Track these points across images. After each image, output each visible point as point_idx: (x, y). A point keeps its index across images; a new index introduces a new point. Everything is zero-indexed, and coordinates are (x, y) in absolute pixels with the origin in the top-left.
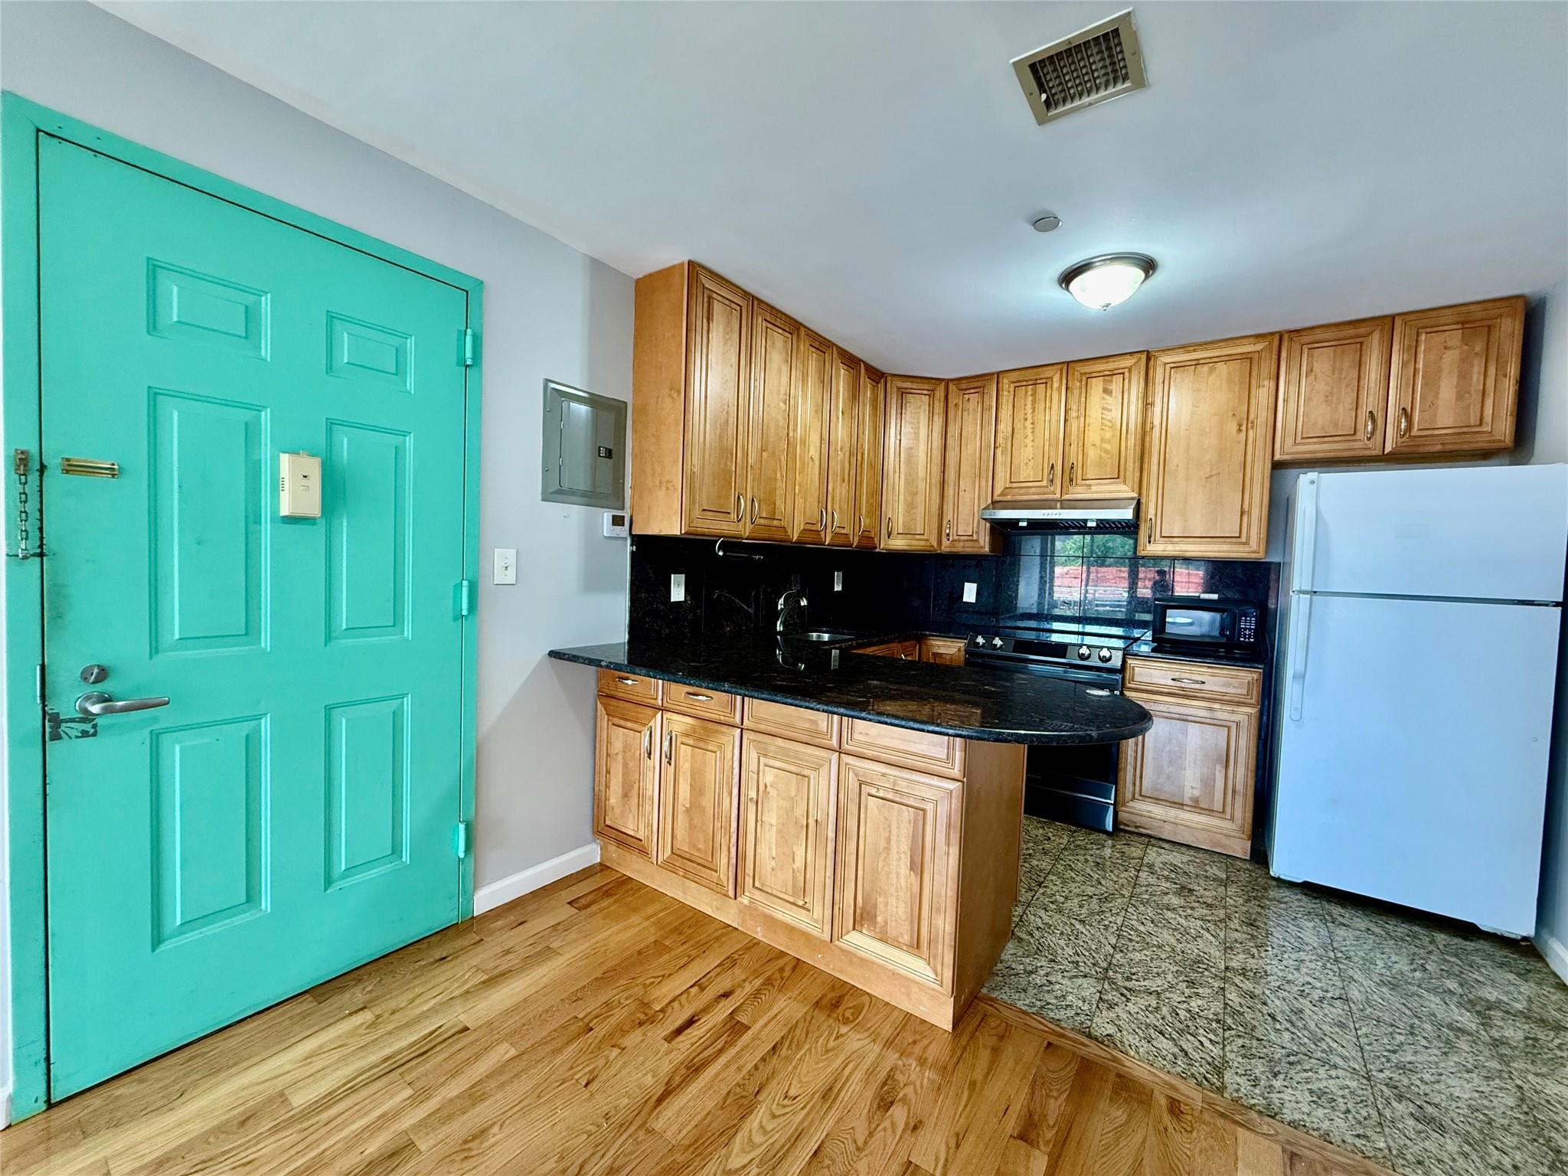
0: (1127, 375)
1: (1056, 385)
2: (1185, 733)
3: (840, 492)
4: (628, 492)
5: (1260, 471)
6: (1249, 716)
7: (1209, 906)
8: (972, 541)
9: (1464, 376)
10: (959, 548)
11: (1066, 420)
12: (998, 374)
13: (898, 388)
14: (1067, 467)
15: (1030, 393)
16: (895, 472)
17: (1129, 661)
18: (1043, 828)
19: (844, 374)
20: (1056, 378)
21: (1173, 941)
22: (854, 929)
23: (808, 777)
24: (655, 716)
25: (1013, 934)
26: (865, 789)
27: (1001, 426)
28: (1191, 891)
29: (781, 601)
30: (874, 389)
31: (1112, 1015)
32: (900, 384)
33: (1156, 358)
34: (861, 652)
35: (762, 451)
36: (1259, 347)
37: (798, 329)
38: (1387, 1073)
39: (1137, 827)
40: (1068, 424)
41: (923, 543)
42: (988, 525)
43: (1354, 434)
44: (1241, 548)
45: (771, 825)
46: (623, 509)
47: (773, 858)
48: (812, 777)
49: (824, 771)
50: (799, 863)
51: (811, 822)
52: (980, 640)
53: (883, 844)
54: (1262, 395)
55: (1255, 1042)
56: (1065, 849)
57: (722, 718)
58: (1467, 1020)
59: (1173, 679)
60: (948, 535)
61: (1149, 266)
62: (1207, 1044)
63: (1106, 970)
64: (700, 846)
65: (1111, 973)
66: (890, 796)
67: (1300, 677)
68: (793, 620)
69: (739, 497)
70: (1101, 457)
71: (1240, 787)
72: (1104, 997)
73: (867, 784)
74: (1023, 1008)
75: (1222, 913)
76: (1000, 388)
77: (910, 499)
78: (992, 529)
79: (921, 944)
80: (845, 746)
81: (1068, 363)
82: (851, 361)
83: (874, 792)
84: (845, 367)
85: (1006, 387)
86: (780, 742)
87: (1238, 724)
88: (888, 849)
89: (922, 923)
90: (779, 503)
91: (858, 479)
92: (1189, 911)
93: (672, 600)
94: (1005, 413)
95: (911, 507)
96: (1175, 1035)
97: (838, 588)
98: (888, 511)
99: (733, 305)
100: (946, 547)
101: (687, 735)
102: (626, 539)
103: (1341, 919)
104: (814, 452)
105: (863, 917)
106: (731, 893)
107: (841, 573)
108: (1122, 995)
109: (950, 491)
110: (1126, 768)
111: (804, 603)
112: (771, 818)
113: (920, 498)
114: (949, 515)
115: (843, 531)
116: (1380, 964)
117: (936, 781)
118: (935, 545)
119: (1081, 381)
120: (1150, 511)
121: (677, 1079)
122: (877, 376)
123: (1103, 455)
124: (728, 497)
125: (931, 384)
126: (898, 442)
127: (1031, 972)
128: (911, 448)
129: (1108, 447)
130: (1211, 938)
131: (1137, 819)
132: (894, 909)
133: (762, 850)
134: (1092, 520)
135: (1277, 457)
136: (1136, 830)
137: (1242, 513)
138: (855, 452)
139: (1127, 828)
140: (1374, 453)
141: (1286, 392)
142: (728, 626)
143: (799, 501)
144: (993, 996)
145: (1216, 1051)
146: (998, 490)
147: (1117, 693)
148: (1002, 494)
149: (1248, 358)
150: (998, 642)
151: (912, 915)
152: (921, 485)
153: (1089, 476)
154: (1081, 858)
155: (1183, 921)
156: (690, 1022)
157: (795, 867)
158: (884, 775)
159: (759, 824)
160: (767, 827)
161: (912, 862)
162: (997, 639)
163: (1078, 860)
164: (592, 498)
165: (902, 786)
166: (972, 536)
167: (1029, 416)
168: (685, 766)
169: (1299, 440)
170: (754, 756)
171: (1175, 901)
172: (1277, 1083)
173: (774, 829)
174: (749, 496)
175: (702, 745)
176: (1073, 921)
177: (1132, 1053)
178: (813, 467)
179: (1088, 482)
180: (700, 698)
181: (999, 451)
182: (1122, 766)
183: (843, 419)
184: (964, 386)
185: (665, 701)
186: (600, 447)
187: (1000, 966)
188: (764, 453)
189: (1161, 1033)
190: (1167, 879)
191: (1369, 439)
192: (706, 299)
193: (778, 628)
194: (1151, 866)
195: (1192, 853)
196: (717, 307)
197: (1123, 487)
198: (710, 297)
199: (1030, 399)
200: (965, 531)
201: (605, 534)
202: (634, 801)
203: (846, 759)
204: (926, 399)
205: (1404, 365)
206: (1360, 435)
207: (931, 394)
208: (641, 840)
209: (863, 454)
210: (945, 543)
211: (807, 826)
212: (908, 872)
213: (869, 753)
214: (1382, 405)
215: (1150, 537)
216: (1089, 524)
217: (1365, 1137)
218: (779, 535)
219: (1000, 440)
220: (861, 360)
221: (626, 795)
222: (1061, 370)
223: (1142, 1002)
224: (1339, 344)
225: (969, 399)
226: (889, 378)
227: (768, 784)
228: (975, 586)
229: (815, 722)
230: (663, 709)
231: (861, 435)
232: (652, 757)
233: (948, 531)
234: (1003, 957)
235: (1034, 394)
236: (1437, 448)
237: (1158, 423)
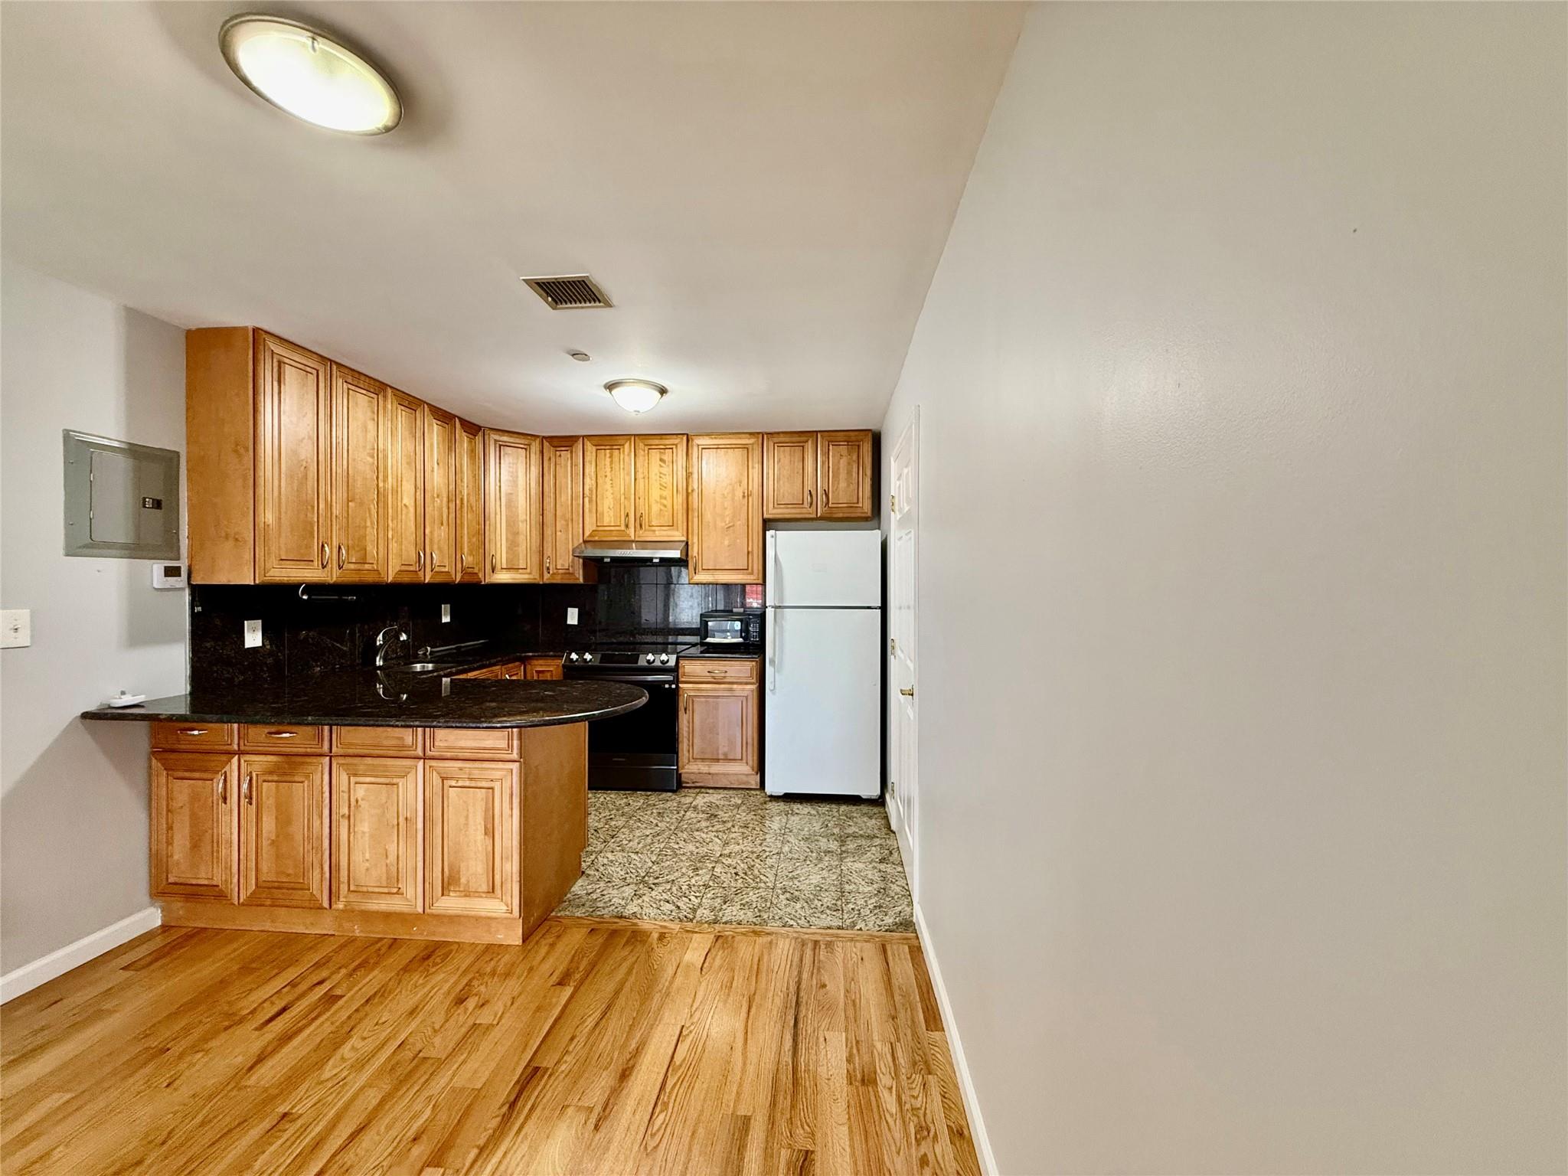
0: (675, 450)
1: (627, 452)
3: (440, 534)
4: (184, 543)
5: (757, 525)
6: (752, 691)
7: (724, 822)
8: (569, 573)
9: (849, 473)
10: (558, 580)
11: (635, 479)
12: (583, 437)
13: (496, 441)
14: (638, 516)
15: (608, 455)
16: (496, 514)
17: (681, 662)
18: (627, 798)
19: (438, 429)
20: (627, 446)
21: (694, 849)
22: (443, 895)
23: (397, 784)
24: (230, 761)
25: (583, 873)
26: (447, 783)
27: (587, 480)
28: (716, 816)
29: (380, 637)
30: (470, 441)
31: (640, 901)
32: (497, 437)
33: (692, 440)
34: (461, 677)
35: (348, 501)
36: (752, 441)
37: (385, 391)
38: (784, 883)
39: (693, 783)
40: (637, 481)
41: (526, 576)
42: (581, 560)
43: (803, 504)
44: (749, 577)
45: (364, 833)
46: (178, 559)
47: (367, 860)
48: (400, 784)
49: (411, 777)
50: (392, 858)
51: (402, 820)
52: (574, 656)
53: (462, 820)
54: (756, 474)
55: (721, 890)
56: (639, 809)
57: (309, 750)
58: (834, 846)
59: (709, 672)
60: (548, 569)
61: (663, 391)
62: (693, 898)
63: (644, 877)
64: (290, 871)
65: (646, 878)
66: (467, 783)
67: (772, 662)
68: (397, 653)
69: (323, 546)
70: (661, 510)
71: (750, 741)
72: (637, 893)
73: (447, 778)
74: (579, 915)
75: (729, 825)
76: (585, 450)
77: (510, 537)
78: (585, 565)
79: (496, 887)
80: (428, 753)
81: (635, 436)
82: (445, 417)
83: (453, 783)
84: (439, 423)
85: (589, 448)
86: (369, 761)
87: (747, 697)
88: (467, 824)
89: (496, 872)
90: (371, 549)
91: (458, 522)
92: (710, 828)
93: (247, 646)
94: (590, 469)
95: (512, 545)
96: (675, 900)
97: (446, 619)
98: (491, 549)
99: (308, 369)
100: (547, 578)
101: (271, 773)
102: (183, 589)
103: (797, 811)
104: (408, 500)
105: (449, 883)
106: (326, 904)
107: (449, 606)
108: (650, 888)
109: (548, 532)
110: (683, 742)
111: (404, 637)
112: (364, 827)
113: (521, 538)
114: (548, 551)
115: (443, 569)
116: (806, 829)
117: (500, 765)
118: (537, 577)
119: (644, 451)
120: (694, 551)
121: (270, 1049)
122: (473, 429)
123: (662, 508)
124: (309, 547)
125: (527, 438)
126: (498, 488)
127: (591, 893)
128: (511, 494)
129: (665, 502)
130: (718, 841)
131: (692, 777)
132: (474, 870)
133: (356, 857)
134: (656, 558)
135: (765, 516)
136: (693, 785)
137: (748, 553)
138: (454, 497)
139: (688, 785)
140: (811, 516)
141: (768, 474)
142: (317, 666)
143: (393, 546)
144: (559, 915)
145: (696, 901)
146: (587, 533)
147: (674, 686)
148: (590, 535)
149: (745, 447)
150: (588, 656)
151: (487, 869)
152: (523, 527)
153: (653, 524)
154: (649, 812)
155: (704, 836)
156: (284, 1010)
157: (388, 861)
158: (461, 769)
159: (352, 835)
160: (359, 836)
161: (486, 828)
162: (587, 654)
163: (646, 814)
164: (136, 550)
165: (476, 774)
166: (568, 569)
167: (608, 474)
168: (269, 802)
169: (776, 506)
170: (344, 777)
171: (704, 824)
172: (724, 907)
173: (367, 835)
174: (335, 544)
175: (288, 778)
176: (630, 854)
177: (645, 918)
178: (407, 513)
179: (653, 528)
180: (284, 735)
181: (586, 500)
182: (680, 739)
183: (438, 469)
184: (555, 444)
185: (242, 743)
186: (144, 499)
187: (569, 895)
188: (350, 503)
189: (668, 902)
190: (703, 812)
191: (810, 507)
192: (275, 364)
193: (378, 663)
194: (695, 808)
195: (726, 792)
196: (289, 372)
197: (676, 533)
198: (280, 363)
199: (608, 460)
200: (563, 565)
201: (156, 586)
202: (206, 848)
203: (429, 763)
204: (522, 452)
205: (823, 463)
206: (806, 505)
207: (527, 448)
208: (218, 886)
209: (462, 500)
210: (546, 576)
211: (398, 824)
212: (483, 837)
213: (448, 755)
214: (815, 487)
215: (695, 570)
216: (655, 561)
217: (760, 916)
218: (370, 578)
219: (587, 492)
220: (455, 416)
221: (195, 846)
222: (630, 440)
223: (660, 889)
224: (793, 445)
225: (560, 456)
226: (487, 432)
227: (359, 799)
228: (576, 610)
229: (401, 739)
230: (240, 753)
231: (458, 481)
232: (228, 801)
233: (548, 565)
234: (573, 889)
235: (611, 457)
236: (841, 515)
237: (696, 487)
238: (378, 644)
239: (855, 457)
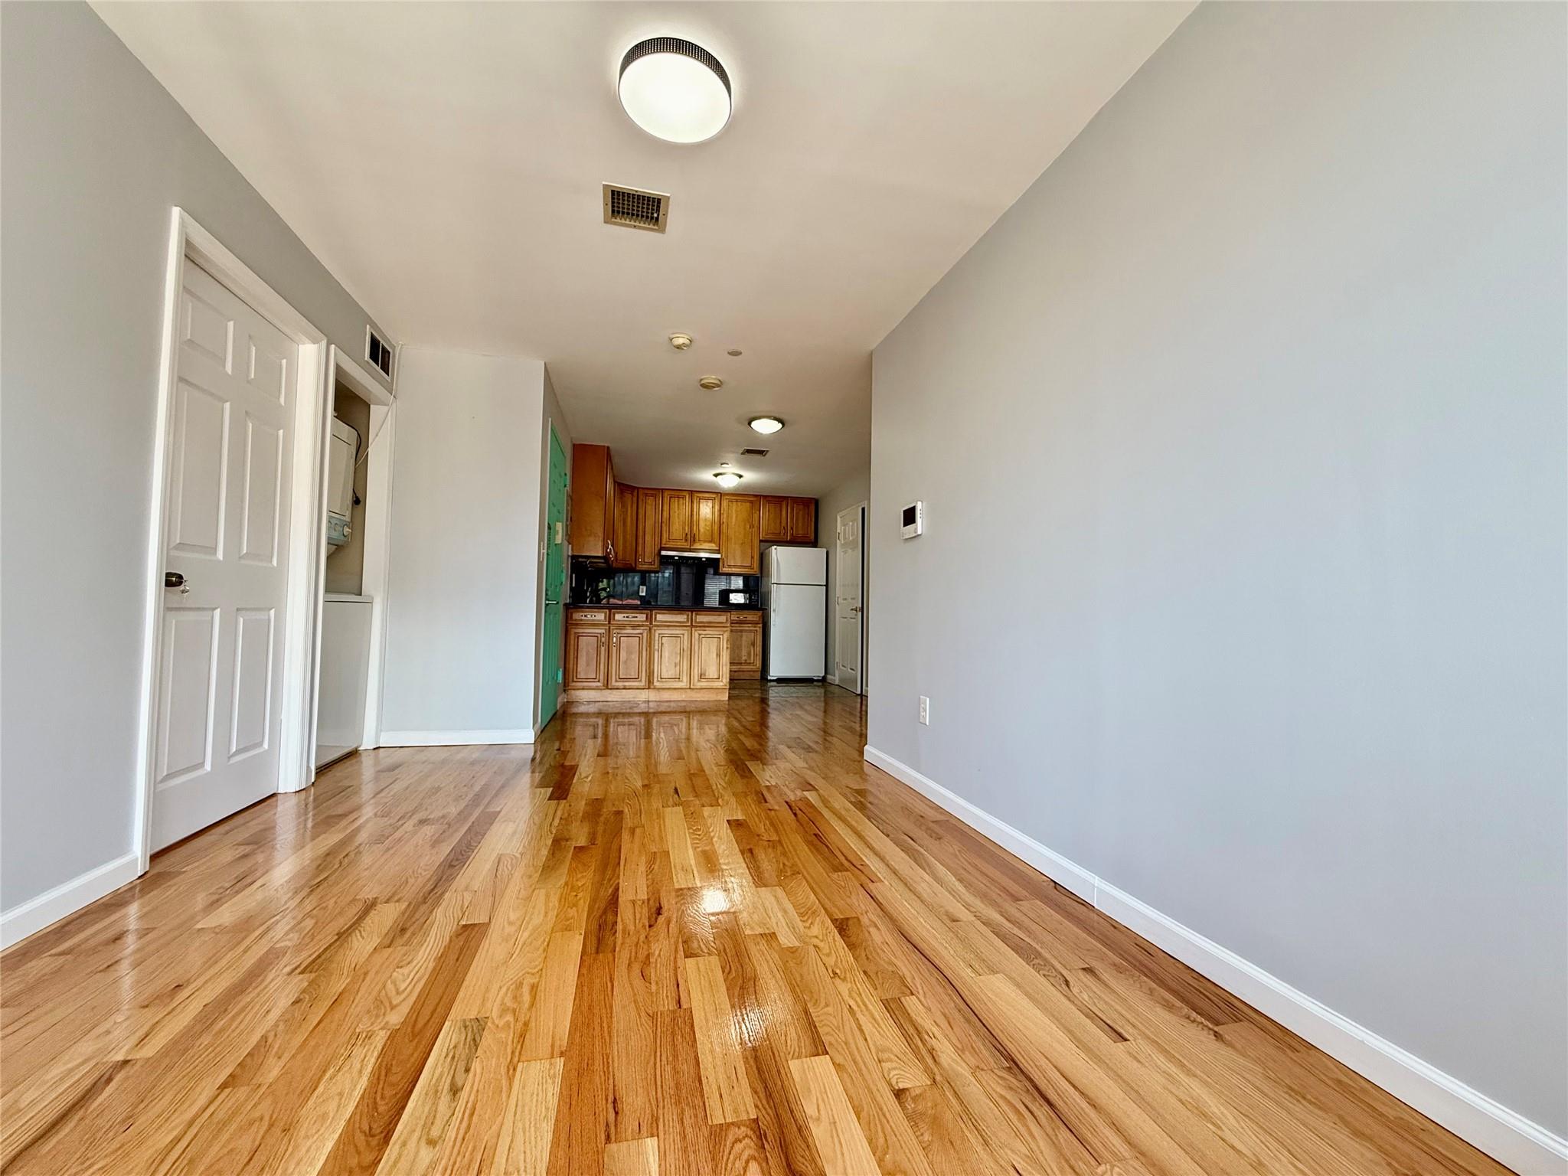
0: (714, 501)
1: (687, 499)
2: (741, 636)
5: (756, 542)
6: (760, 627)
8: (652, 565)
9: (804, 519)
11: (691, 515)
12: (662, 489)
14: (692, 535)
20: (687, 497)
22: (698, 681)
23: (680, 637)
26: (701, 636)
27: (665, 513)
33: (724, 496)
36: (755, 499)
40: (693, 517)
42: (659, 558)
43: (780, 534)
44: (753, 570)
49: (686, 634)
54: (756, 516)
59: (738, 617)
60: (640, 562)
61: (740, 477)
67: (774, 610)
70: (704, 532)
71: (758, 653)
73: (703, 634)
76: (664, 496)
78: (660, 561)
79: (719, 676)
80: (695, 624)
81: (692, 491)
85: (666, 496)
87: (757, 630)
88: (709, 652)
89: (720, 671)
94: (666, 508)
95: (625, 547)
100: (639, 567)
106: (647, 687)
109: (640, 541)
112: (666, 654)
113: (628, 543)
114: (640, 552)
118: (634, 565)
119: (697, 500)
120: (725, 555)
123: (706, 531)
125: (632, 488)
129: (707, 528)
134: (704, 558)
135: (762, 539)
137: (752, 558)
140: (786, 540)
141: (762, 516)
146: (663, 542)
148: (665, 544)
149: (752, 502)
151: (717, 670)
152: (629, 537)
153: (701, 540)
161: (717, 654)
166: (652, 562)
167: (677, 508)
169: (766, 533)
170: (657, 635)
179: (700, 542)
181: (664, 525)
184: (646, 492)
191: (784, 536)
197: (713, 545)
199: (676, 503)
200: (649, 560)
202: (593, 666)
204: (630, 495)
205: (791, 513)
206: (782, 534)
207: (632, 494)
210: (639, 565)
212: (715, 657)
214: (786, 525)
215: (723, 565)
219: (664, 520)
222: (689, 493)
224: (775, 503)
225: (649, 499)
227: (664, 643)
228: (645, 587)
233: (640, 560)
235: (678, 501)
236: (799, 540)
237: (724, 520)
238: (588, 594)
239: (807, 511)
